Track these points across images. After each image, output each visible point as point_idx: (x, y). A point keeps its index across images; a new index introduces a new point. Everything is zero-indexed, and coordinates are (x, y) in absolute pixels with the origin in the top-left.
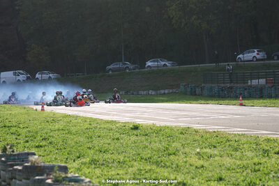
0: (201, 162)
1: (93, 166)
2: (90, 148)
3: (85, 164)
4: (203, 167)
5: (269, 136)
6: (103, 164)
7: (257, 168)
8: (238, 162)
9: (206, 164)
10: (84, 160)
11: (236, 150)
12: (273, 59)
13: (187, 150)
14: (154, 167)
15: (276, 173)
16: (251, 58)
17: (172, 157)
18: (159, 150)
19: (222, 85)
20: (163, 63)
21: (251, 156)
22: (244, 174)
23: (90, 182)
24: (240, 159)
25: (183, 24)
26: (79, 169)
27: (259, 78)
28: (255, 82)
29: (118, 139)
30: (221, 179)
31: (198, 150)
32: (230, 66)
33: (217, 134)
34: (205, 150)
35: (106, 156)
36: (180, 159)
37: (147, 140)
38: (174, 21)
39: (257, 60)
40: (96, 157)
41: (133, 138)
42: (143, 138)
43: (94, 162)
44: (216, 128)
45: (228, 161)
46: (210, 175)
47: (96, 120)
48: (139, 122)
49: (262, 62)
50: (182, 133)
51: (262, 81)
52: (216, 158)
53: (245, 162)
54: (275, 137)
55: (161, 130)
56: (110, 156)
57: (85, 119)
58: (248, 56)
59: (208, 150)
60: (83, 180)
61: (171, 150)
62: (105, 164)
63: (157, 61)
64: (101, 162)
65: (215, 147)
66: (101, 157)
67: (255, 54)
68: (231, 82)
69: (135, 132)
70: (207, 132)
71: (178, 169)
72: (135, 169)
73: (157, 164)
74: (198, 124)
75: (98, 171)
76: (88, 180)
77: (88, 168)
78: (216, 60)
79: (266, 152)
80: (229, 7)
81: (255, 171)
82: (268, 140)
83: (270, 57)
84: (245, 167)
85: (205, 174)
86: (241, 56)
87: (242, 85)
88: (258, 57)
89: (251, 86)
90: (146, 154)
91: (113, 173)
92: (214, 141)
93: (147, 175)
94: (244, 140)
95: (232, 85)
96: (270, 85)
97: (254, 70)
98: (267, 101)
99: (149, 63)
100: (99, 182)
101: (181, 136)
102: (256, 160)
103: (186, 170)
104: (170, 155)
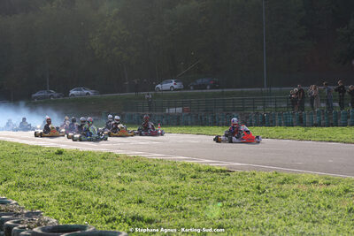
0: (122, 186)
1: (19, 189)
2: (16, 172)
3: (12, 186)
4: (123, 190)
5: (186, 162)
6: (29, 187)
7: (174, 191)
8: (157, 186)
9: (127, 187)
10: (10, 183)
11: (155, 174)
12: (189, 89)
13: (108, 174)
14: (77, 190)
15: (192, 196)
16: (169, 88)
17: (94, 181)
18: (82, 174)
20: (86, 92)
21: (168, 180)
22: (163, 197)
23: (16, 204)
24: (159, 183)
26: (6, 192)
27: (176, 107)
28: (172, 110)
29: (43, 163)
30: (140, 202)
31: (119, 174)
32: (148, 95)
33: (136, 159)
34: (125, 174)
35: (31, 180)
36: (102, 183)
37: (71, 164)
38: (96, 52)
39: (175, 90)
40: (21, 180)
41: (58, 163)
42: (67, 162)
43: (20, 185)
44: (136, 153)
45: (147, 185)
46: (131, 197)
47: (21, 145)
48: (63, 147)
49: (179, 92)
50: (103, 158)
51: (179, 110)
52: (136, 182)
53: (163, 186)
54: (191, 162)
55: (84, 155)
56: (35, 179)
57: (11, 145)
58: (166, 86)
59: (128, 174)
60: (9, 202)
61: (93, 174)
62: (31, 187)
63: (80, 90)
64: (27, 185)
65: (135, 171)
66: (27, 180)
67: (172, 84)
68: (150, 110)
69: (59, 157)
70: (127, 158)
71: (100, 192)
72: (59, 192)
73: (80, 186)
74: (120, 149)
75: (24, 194)
76: (14, 202)
77: (15, 190)
78: (136, 89)
79: (183, 176)
81: (173, 194)
82: (185, 165)
83: (186, 88)
84: (163, 191)
85: (126, 197)
86: (159, 86)
87: (160, 113)
88: (175, 86)
89: (168, 114)
90: (69, 177)
91: (39, 195)
92: (134, 165)
93: (71, 198)
94: (162, 165)
95: (151, 113)
96: (187, 113)
97: (171, 99)
98: (184, 129)
99: (72, 92)
100: (25, 204)
101: (103, 160)
102: (174, 184)
103: (107, 193)
104: (92, 178)
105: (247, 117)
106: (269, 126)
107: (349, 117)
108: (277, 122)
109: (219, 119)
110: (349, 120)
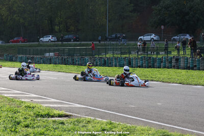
16: (48, 40)
19: (28, 56)
25: (9, 19)
27: (49, 52)
28: (47, 55)
39: (52, 42)
49: (54, 43)
51: (52, 54)
58: (45, 39)
67: (50, 38)
80: (36, 10)
83: (58, 40)
86: (42, 39)
88: (52, 40)
96: (56, 57)
97: (49, 47)
105: (95, 60)
106: (108, 66)
107: (162, 62)
108: (114, 63)
109: (76, 61)
110: (162, 64)
